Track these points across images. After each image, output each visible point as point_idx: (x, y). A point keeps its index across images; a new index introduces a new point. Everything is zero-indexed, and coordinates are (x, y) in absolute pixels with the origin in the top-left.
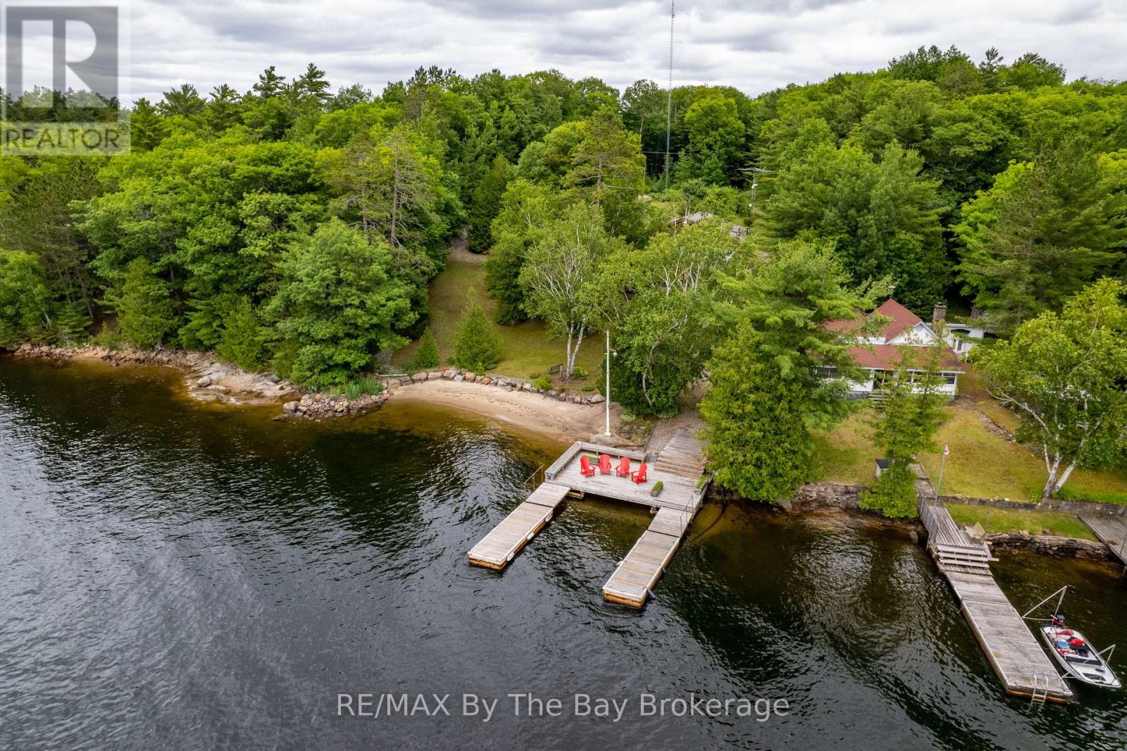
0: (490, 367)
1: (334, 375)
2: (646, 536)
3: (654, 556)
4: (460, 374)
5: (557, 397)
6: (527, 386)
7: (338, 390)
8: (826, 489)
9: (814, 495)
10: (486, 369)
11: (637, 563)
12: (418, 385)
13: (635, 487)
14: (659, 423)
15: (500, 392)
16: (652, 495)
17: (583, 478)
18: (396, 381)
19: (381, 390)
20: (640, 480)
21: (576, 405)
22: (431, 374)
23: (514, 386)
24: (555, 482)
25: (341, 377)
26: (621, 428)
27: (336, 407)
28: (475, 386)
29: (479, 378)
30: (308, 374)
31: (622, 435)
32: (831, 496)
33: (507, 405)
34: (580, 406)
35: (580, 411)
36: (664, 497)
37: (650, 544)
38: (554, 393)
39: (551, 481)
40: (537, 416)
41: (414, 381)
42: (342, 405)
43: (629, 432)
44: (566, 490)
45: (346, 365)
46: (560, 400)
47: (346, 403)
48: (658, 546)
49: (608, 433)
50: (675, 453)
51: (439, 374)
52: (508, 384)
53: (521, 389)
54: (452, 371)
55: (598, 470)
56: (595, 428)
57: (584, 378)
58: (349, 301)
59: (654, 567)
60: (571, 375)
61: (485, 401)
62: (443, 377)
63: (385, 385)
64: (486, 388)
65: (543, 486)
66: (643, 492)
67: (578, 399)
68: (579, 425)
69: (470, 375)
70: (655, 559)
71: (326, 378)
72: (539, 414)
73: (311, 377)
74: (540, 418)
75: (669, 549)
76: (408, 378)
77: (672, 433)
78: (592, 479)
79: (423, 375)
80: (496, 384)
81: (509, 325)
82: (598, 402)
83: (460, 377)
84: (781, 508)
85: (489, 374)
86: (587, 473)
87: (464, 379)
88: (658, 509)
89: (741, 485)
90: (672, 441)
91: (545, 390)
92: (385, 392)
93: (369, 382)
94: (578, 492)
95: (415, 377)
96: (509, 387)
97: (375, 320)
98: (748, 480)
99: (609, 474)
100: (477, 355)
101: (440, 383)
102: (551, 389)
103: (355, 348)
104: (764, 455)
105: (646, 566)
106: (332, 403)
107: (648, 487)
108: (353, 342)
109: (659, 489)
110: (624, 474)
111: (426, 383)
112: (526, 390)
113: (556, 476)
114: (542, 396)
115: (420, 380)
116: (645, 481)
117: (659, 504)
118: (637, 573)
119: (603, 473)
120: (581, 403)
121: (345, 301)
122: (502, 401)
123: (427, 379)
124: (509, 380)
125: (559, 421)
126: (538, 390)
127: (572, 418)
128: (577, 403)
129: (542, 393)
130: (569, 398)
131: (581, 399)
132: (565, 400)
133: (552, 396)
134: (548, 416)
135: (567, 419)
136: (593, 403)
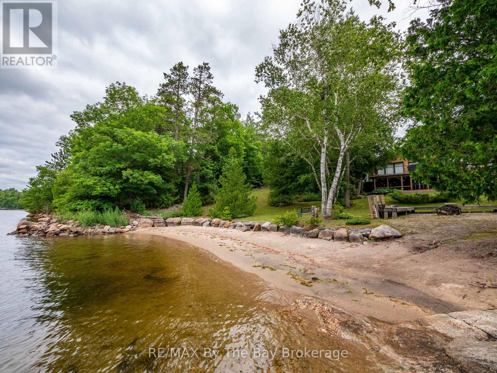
5: (305, 234)
6: (266, 224)
10: (235, 217)
18: (148, 221)
21: (338, 243)
22: (184, 219)
23: (252, 227)
29: (222, 222)
34: (349, 244)
38: (299, 229)
41: (167, 224)
46: (309, 236)
51: (192, 220)
53: (259, 228)
54: (205, 219)
60: (328, 217)
62: (196, 224)
63: (135, 222)
67: (342, 233)
69: (215, 220)
76: (162, 220)
79: (176, 219)
80: (235, 226)
83: (208, 222)
87: (210, 225)
91: (287, 226)
95: (168, 220)
96: (246, 228)
120: (349, 239)
123: (180, 224)
125: (298, 262)
126: (278, 227)
127: (331, 259)
128: (340, 239)
129: (283, 230)
130: (325, 234)
131: (348, 233)
132: (317, 237)
133: (297, 232)
134: (277, 253)
135: (318, 260)
136: (377, 239)
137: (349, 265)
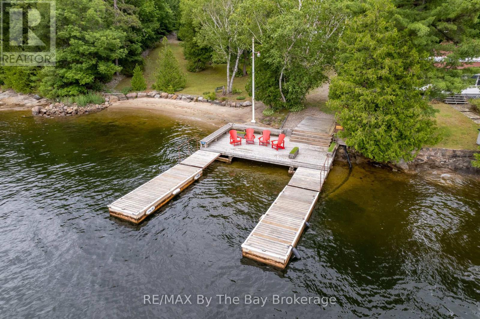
0: (178, 90)
1: (69, 90)
2: (287, 191)
3: (296, 209)
4: (159, 94)
5: (220, 104)
6: (200, 98)
7: (70, 99)
8: (436, 153)
9: (425, 159)
10: (176, 91)
11: (279, 216)
12: (131, 101)
13: (275, 152)
14: (291, 113)
15: (182, 103)
16: (290, 157)
17: (232, 146)
18: (116, 97)
19: (104, 102)
20: (279, 147)
21: (232, 108)
22: (140, 94)
23: (192, 99)
24: (208, 149)
25: (73, 90)
26: (263, 119)
27: (68, 110)
28: (168, 100)
29: (170, 95)
30: (50, 88)
31: (264, 122)
32: (440, 159)
33: (185, 109)
34: (235, 108)
35: (235, 111)
36: (299, 159)
37: (292, 198)
38: (217, 101)
39: (204, 149)
40: (205, 114)
41: (128, 98)
42: (72, 109)
43: (270, 121)
44: (217, 155)
45: (76, 83)
46: (222, 105)
47: (75, 108)
48: (299, 200)
49: (253, 121)
50: (306, 129)
51: (145, 94)
52: (188, 98)
53: (197, 100)
54: (154, 93)
55: (244, 141)
56: (245, 120)
57: (239, 93)
58: (73, 34)
59: (297, 221)
60: (230, 92)
61: (172, 107)
62: (148, 96)
63: (107, 99)
64: (174, 101)
65: (198, 152)
66: (283, 156)
67: (234, 104)
68: (233, 118)
69: (164, 94)
70: (297, 213)
71: (64, 91)
72: (205, 113)
73: (51, 90)
74: (206, 115)
75: (311, 203)
76: (124, 96)
77: (302, 119)
78: (239, 147)
79: (134, 94)
80: (181, 99)
81: (195, 72)
82: (247, 106)
83: (159, 96)
84: (400, 169)
85: (177, 93)
86: (235, 142)
87: (161, 97)
88: (295, 169)
89: (371, 147)
90: (303, 122)
91: (212, 100)
92: (106, 103)
93: (94, 96)
94: (227, 157)
95: (128, 95)
96: (189, 100)
97: (92, 49)
98: (377, 143)
99: (253, 143)
100: (169, 81)
101: (145, 99)
102: (216, 99)
103: (81, 70)
104: (394, 118)
105: (289, 220)
106: (65, 108)
107: (286, 152)
108: (79, 65)
109: (295, 153)
110: (265, 143)
111: (136, 99)
112: (200, 101)
113: (209, 145)
114: (210, 104)
115: (132, 97)
116: (283, 148)
117: (296, 164)
118: (280, 229)
119: (248, 143)
120: (236, 107)
121: (70, 34)
122: (183, 107)
123: (137, 97)
124: (189, 96)
125: (220, 117)
126: (207, 101)
127: (229, 115)
128: (233, 106)
129: (210, 102)
130: (228, 104)
131: (236, 104)
132: (225, 106)
133: (216, 103)
134: (212, 114)
135: (225, 116)
136: (244, 106)
137: (233, 116)
